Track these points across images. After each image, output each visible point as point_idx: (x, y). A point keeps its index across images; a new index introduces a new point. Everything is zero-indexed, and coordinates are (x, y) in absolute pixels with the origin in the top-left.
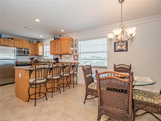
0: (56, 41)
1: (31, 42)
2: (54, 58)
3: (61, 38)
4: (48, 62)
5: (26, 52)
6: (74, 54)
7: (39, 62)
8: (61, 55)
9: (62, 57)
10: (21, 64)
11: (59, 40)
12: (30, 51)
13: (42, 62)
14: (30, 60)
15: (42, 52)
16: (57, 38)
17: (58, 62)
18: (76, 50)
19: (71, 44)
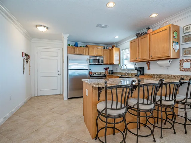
0: (139, 38)
1: (106, 47)
2: (136, 68)
3: (151, 31)
4: (127, 73)
5: (100, 61)
6: (181, 58)
7: (115, 73)
8: (148, 62)
9: (151, 66)
10: (95, 75)
11: (145, 36)
12: (104, 59)
13: (118, 73)
14: (105, 70)
15: (119, 60)
16: (142, 34)
17: (143, 74)
19: (174, 37)
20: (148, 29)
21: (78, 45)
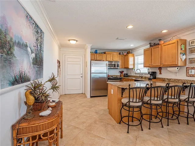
0: (152, 48)
1: (121, 53)
2: (149, 73)
3: (162, 42)
4: (141, 77)
5: (116, 66)
6: (187, 66)
7: (129, 76)
8: (160, 69)
9: (162, 71)
10: (112, 78)
11: (157, 46)
12: (119, 64)
13: (132, 76)
14: (120, 73)
15: (133, 64)
16: (154, 44)
17: (155, 78)
18: (191, 59)
19: (181, 49)
20: (160, 40)
21: (98, 52)
